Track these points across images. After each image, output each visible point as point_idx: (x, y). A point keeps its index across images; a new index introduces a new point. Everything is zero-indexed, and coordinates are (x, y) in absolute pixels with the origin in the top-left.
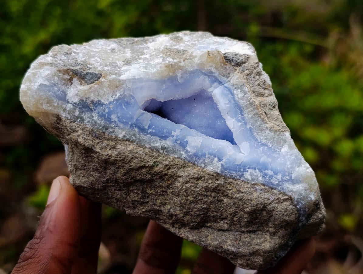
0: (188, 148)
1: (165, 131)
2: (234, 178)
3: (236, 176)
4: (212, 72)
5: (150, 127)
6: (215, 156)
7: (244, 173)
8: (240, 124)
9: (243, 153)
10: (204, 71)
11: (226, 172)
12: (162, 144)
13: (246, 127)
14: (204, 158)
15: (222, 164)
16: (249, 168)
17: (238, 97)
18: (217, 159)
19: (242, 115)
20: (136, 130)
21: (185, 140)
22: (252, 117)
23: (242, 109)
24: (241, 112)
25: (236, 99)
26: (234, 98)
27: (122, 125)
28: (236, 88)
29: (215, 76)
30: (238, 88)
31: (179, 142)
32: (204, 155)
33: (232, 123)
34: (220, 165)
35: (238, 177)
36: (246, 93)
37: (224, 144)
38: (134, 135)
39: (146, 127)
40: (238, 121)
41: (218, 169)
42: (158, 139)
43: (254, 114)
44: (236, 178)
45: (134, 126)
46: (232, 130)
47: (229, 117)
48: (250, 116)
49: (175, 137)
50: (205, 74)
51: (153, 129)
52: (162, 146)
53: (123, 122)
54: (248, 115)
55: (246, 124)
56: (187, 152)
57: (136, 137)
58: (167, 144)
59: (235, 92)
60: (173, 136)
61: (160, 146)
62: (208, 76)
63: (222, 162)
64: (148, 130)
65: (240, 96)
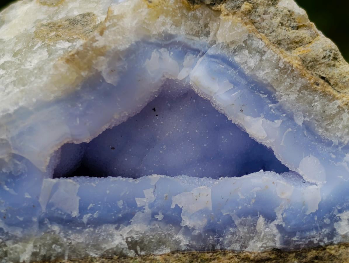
0: (187, 222)
1: (120, 203)
2: (318, 247)
3: (321, 240)
4: (171, 36)
5: (83, 210)
6: (255, 214)
7: (336, 225)
8: (278, 123)
9: (312, 184)
10: (153, 40)
11: (295, 239)
12: (125, 236)
13: (295, 125)
14: (231, 230)
15: (279, 227)
16: (340, 211)
17: (249, 68)
18: (261, 220)
19: (274, 102)
20: (56, 228)
21: (173, 206)
22: (298, 99)
23: (269, 88)
24: (269, 97)
25: (247, 72)
26: (241, 74)
27: (18, 232)
28: (235, 51)
29: (179, 43)
30: (241, 48)
31: (160, 217)
32: (230, 222)
34: (275, 231)
35: (326, 240)
36: (262, 53)
37: (261, 180)
38: (56, 241)
39: (75, 214)
40: (272, 118)
41: (274, 241)
42: (111, 228)
43: (299, 91)
44: (322, 244)
45: (46, 221)
46: (268, 143)
47: (248, 118)
48: (293, 97)
49: (148, 210)
50: (159, 46)
51: (93, 210)
52: (127, 242)
53: (19, 224)
55: (290, 118)
56: (188, 231)
57: (61, 245)
58: (137, 233)
59: (237, 59)
60: (142, 209)
61: (124, 242)
62: (166, 46)
63: (276, 222)
64: (81, 217)
65: (252, 62)
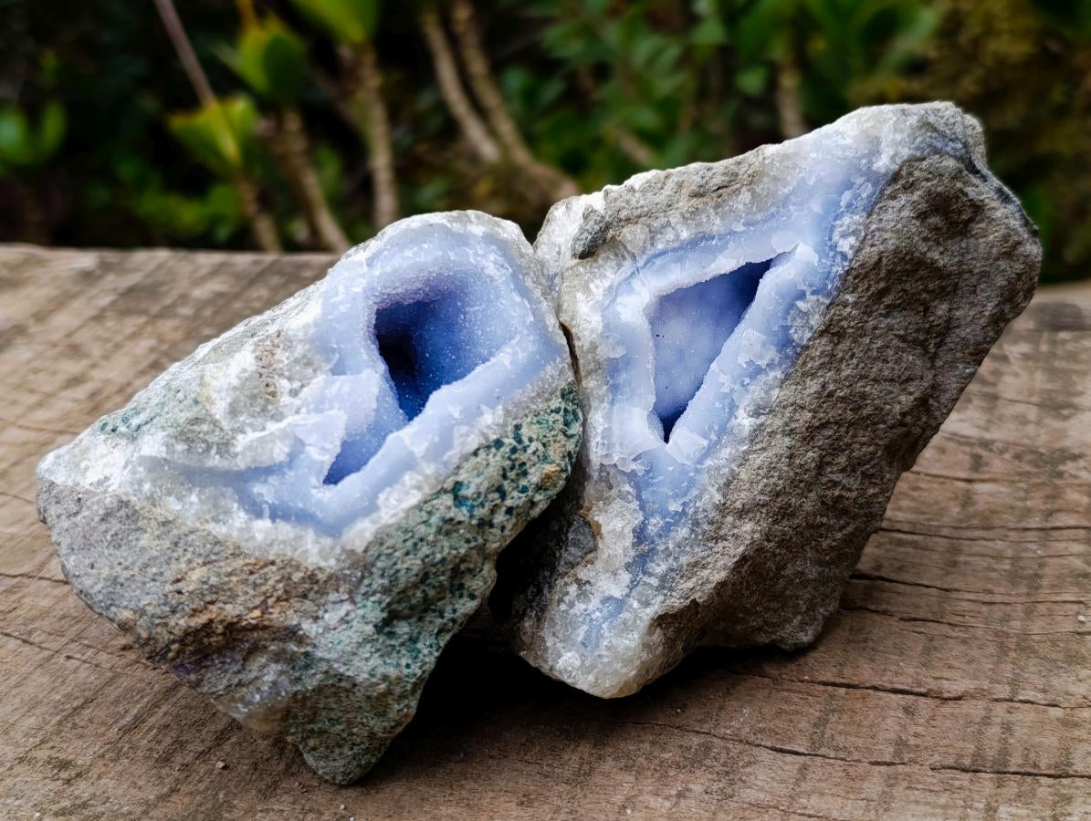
0: (763, 363)
1: (717, 405)
2: (848, 273)
3: (843, 267)
4: (611, 287)
5: (705, 436)
6: (792, 306)
7: (839, 249)
8: (731, 244)
9: (796, 248)
10: (607, 303)
11: (830, 287)
12: (745, 416)
13: (741, 233)
14: (792, 331)
15: (813, 293)
16: (830, 239)
17: (673, 241)
18: (800, 304)
19: (713, 238)
20: (709, 462)
21: (745, 366)
22: (722, 218)
23: (700, 235)
24: (707, 240)
25: (676, 245)
26: (674, 250)
27: (695, 492)
28: (652, 244)
29: (620, 284)
30: (652, 238)
31: (747, 380)
32: (786, 328)
33: (727, 263)
34: (814, 298)
35: (846, 264)
36: (669, 224)
37: (768, 285)
38: (718, 468)
39: (705, 443)
40: (725, 247)
41: (822, 303)
42: (734, 422)
43: (717, 214)
44: (846, 268)
45: (699, 466)
46: (742, 263)
47: (713, 266)
48: (718, 221)
49: (737, 387)
50: (614, 300)
51: (711, 428)
52: (752, 416)
53: (688, 489)
54: (717, 225)
55: (732, 233)
56: (771, 366)
57: (724, 466)
58: (749, 405)
59: (660, 246)
60: (732, 390)
61: (750, 419)
62: (616, 296)
63: (808, 293)
64: (710, 440)
65: (670, 235)
